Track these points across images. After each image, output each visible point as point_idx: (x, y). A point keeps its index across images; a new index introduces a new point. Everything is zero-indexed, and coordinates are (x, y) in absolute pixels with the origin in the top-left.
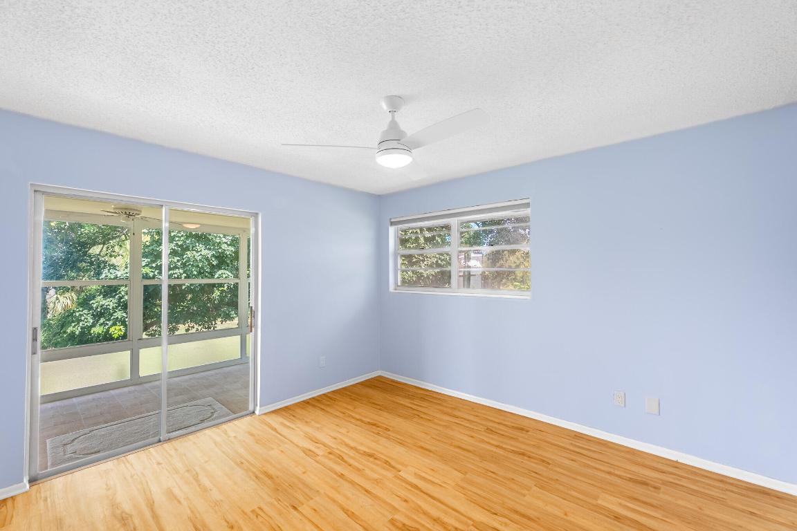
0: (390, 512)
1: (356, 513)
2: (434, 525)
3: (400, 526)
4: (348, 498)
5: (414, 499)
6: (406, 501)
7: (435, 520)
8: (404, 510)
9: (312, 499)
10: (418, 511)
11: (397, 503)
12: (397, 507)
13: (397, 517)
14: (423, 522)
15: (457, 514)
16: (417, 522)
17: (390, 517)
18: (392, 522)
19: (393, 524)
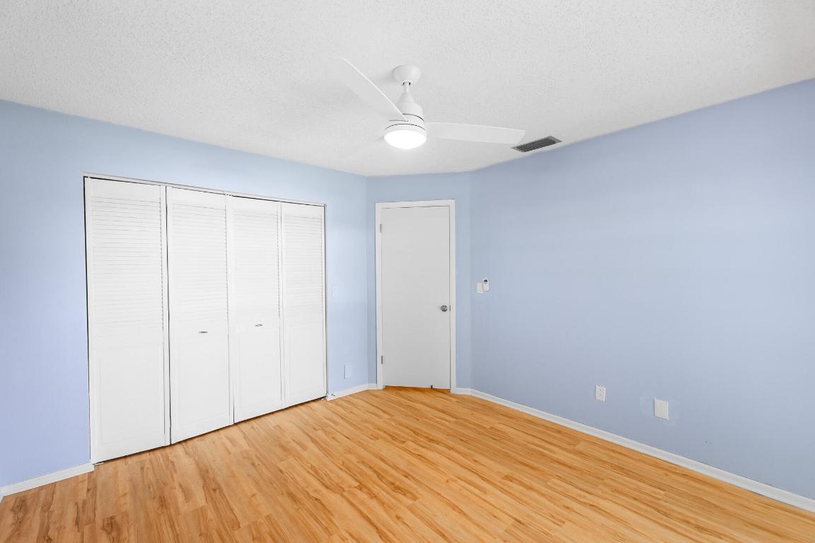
0: (417, 507)
1: (450, 509)
2: (378, 493)
3: (408, 494)
4: (463, 527)
5: (389, 519)
6: (398, 518)
7: (376, 497)
8: (403, 508)
9: (506, 531)
10: (389, 507)
11: (408, 516)
12: (409, 512)
13: (410, 502)
14: (387, 496)
15: (353, 501)
16: (393, 497)
17: (417, 503)
18: (415, 498)
19: (414, 496)
